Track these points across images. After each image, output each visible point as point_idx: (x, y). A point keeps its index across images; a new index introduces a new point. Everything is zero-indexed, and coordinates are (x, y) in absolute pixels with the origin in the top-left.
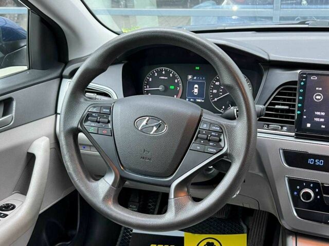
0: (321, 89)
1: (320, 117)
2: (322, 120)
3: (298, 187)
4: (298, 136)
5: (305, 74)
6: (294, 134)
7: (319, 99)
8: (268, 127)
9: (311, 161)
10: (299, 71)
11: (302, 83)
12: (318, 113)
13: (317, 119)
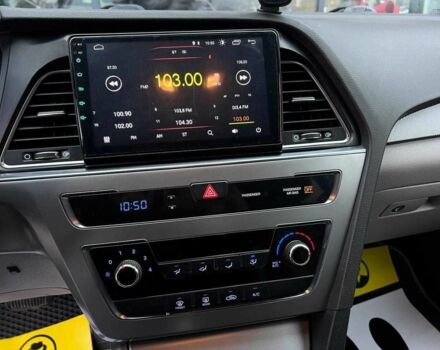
0: (115, 67)
1: (124, 120)
2: (129, 125)
3: (110, 262)
4: (91, 165)
5: (80, 41)
6: (83, 162)
7: (115, 87)
8: (33, 158)
9: (125, 207)
10: (67, 38)
11: (78, 60)
12: (120, 114)
13: (120, 126)
